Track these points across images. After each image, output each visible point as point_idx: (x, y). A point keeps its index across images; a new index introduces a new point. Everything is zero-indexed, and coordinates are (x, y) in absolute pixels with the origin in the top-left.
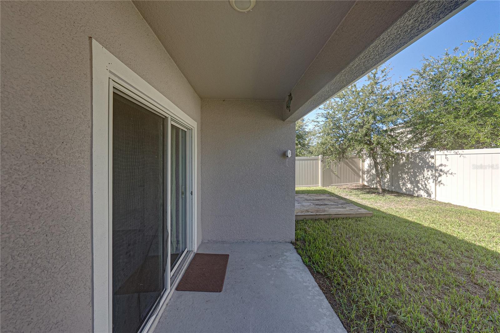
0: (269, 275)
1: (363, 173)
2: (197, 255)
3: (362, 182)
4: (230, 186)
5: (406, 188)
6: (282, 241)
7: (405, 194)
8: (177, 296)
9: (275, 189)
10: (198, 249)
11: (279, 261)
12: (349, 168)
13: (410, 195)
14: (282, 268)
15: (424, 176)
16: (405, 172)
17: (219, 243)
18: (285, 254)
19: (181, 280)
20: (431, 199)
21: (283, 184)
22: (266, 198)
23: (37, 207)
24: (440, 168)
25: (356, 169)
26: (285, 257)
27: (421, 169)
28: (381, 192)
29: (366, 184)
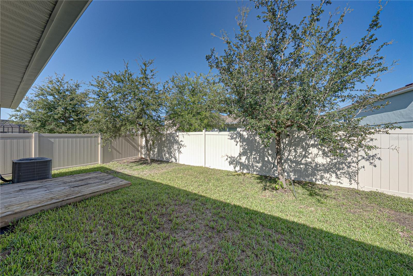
1: (142, 148)
3: (141, 155)
5: (166, 157)
7: (165, 162)
12: (130, 145)
13: (167, 162)
15: (174, 149)
16: (165, 146)
20: (177, 163)
24: (181, 143)
25: (135, 145)
27: (173, 143)
28: (149, 163)
29: (143, 156)
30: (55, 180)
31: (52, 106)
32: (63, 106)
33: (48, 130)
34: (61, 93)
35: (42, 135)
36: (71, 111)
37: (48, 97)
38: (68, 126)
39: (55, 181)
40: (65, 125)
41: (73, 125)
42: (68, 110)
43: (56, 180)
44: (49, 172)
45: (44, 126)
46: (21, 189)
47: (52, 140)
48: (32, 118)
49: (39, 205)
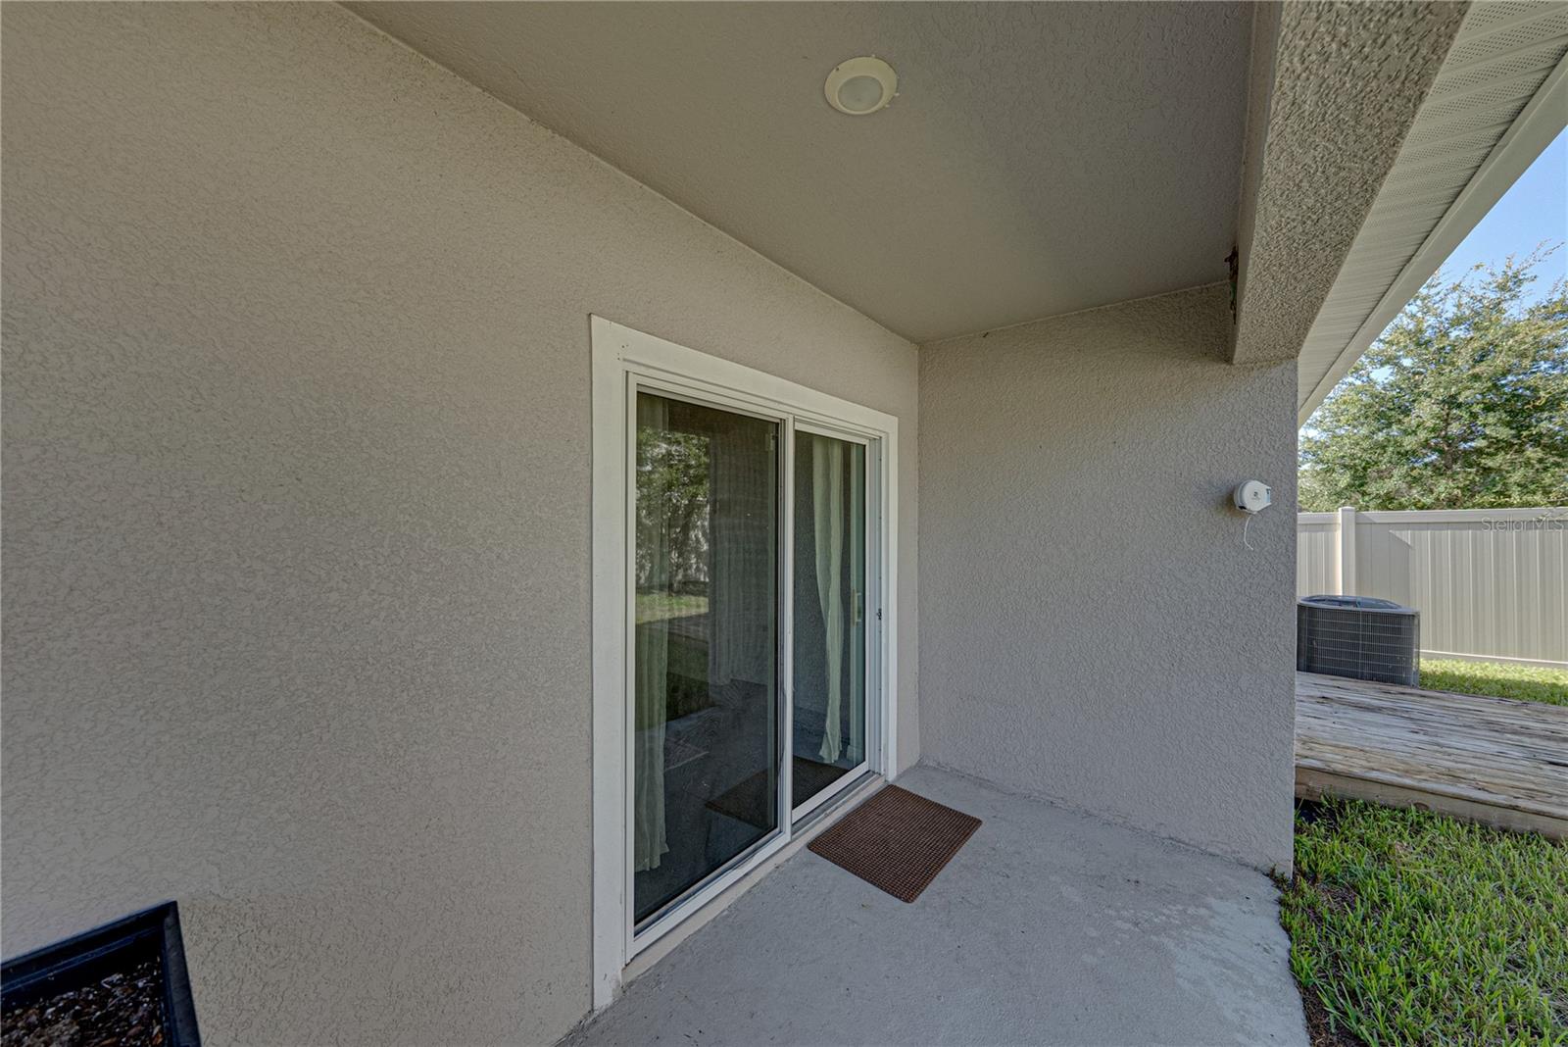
0: (1094, 934)
2: (891, 789)
4: (1005, 605)
6: (1218, 852)
8: (805, 860)
9: (1189, 637)
10: (899, 777)
11: (1165, 911)
14: (1166, 941)
17: (969, 780)
18: (1212, 901)
19: (828, 831)
21: (1229, 621)
22: (1145, 666)
23: (513, 586)
26: (1203, 911)
30: (1437, 698)
31: (1390, 405)
32: (1441, 393)
33: (1378, 496)
34: (1428, 343)
35: (1368, 519)
36: (1476, 409)
37: (1372, 376)
38: (1464, 475)
39: (1443, 703)
40: (1449, 472)
41: (1487, 470)
42: (1459, 406)
43: (1443, 699)
44: (1409, 661)
45: (1362, 485)
46: (1326, 695)
47: (1406, 536)
48: (1322, 461)
49: (1408, 781)
